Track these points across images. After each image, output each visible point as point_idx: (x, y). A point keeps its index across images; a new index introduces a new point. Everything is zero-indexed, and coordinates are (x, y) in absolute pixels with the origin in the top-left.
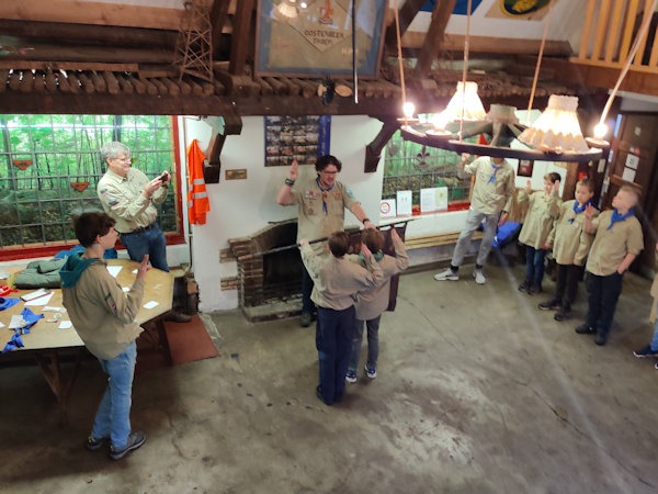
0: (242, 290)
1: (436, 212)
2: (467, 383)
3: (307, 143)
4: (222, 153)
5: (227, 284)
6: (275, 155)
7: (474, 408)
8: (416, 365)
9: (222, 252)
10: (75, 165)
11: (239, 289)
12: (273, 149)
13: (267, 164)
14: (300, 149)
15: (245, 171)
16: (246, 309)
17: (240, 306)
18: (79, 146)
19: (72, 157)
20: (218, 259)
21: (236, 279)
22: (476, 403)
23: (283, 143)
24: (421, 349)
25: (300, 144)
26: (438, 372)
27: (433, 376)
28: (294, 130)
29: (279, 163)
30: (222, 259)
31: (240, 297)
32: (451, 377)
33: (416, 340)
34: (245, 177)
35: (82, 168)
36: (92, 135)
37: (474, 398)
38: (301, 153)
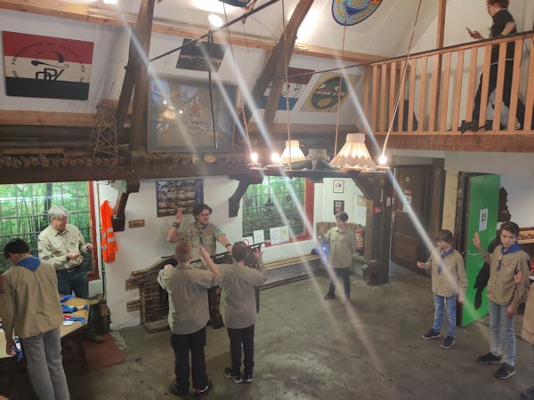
0: (144, 310)
1: (282, 243)
2: (316, 361)
3: (187, 199)
4: (126, 208)
5: (132, 306)
6: (165, 208)
7: (323, 378)
8: (277, 351)
9: (128, 282)
10: (16, 227)
11: (141, 309)
12: (162, 204)
13: (159, 215)
14: (183, 203)
15: (143, 221)
16: (146, 324)
17: (142, 323)
18: (20, 213)
19: (14, 221)
20: (125, 287)
21: (139, 302)
22: (324, 375)
23: (170, 200)
24: (279, 340)
25: (182, 200)
26: (293, 356)
27: (290, 358)
28: (178, 191)
29: (167, 214)
30: (128, 288)
31: (142, 316)
32: (303, 358)
33: (275, 334)
34: (143, 226)
35: (21, 228)
36: (29, 204)
37: (323, 371)
38: (183, 206)
